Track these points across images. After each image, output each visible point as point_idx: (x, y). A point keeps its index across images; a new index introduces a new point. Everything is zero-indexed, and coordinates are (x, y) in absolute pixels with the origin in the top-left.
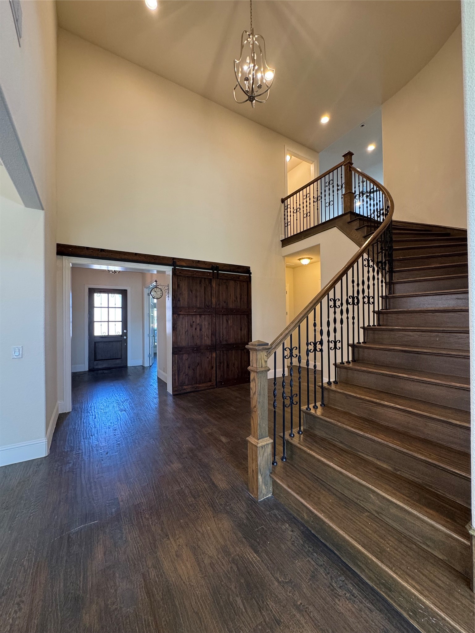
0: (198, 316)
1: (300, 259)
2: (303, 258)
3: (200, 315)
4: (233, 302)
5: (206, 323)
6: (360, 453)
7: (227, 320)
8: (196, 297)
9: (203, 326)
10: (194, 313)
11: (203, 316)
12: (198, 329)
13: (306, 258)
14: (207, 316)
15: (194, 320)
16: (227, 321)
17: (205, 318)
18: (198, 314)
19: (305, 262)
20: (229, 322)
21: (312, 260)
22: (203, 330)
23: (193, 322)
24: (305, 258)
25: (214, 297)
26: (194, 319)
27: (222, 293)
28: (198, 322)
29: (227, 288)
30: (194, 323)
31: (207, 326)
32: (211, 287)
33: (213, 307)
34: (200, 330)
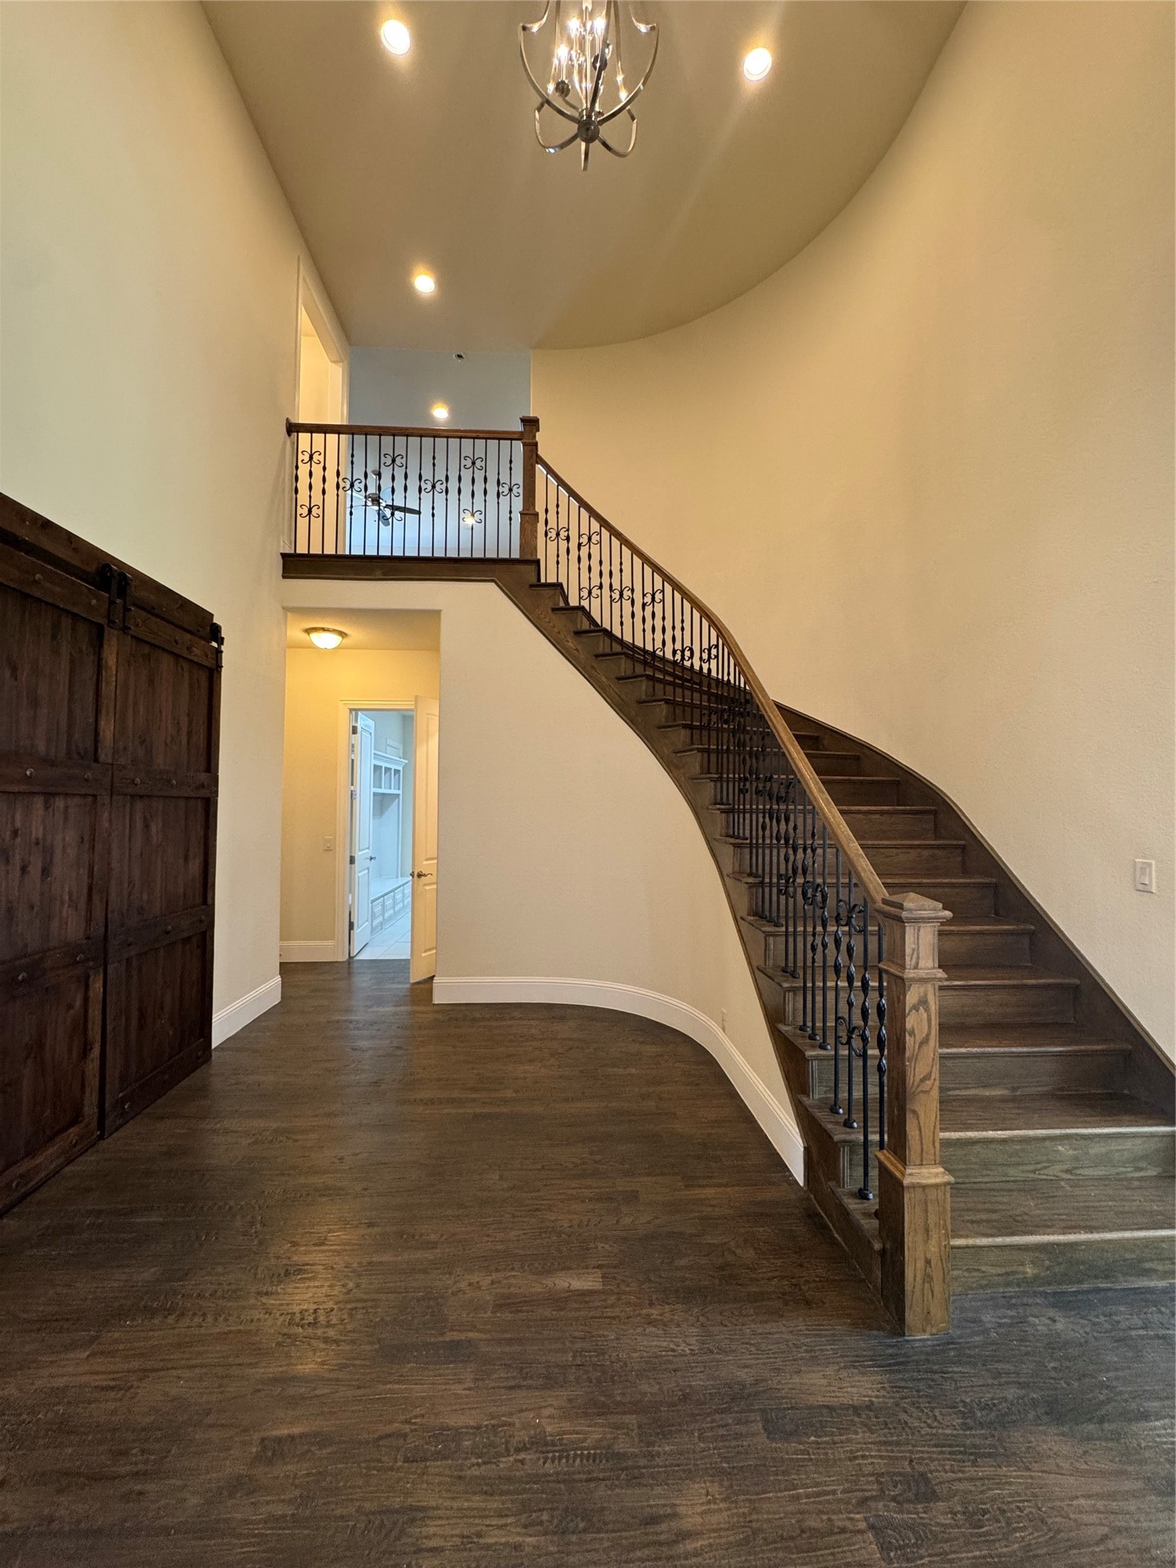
0: (39, 802)
1: (308, 631)
2: (324, 629)
3: (49, 796)
4: (166, 744)
5: (71, 836)
6: (950, 1093)
7: (145, 818)
8: (35, 703)
9: (58, 852)
10: (22, 788)
11: (60, 803)
12: (35, 870)
13: (334, 631)
14: (77, 800)
15: (18, 824)
16: (147, 827)
17: (66, 808)
18: (36, 789)
19: (326, 641)
20: (154, 829)
21: (346, 641)
22: (57, 870)
23: (15, 833)
24: (328, 630)
25: (108, 713)
26: (18, 817)
27: (135, 703)
28: (37, 831)
29: (151, 682)
30: (19, 840)
31: (72, 852)
32: (99, 667)
33: (102, 758)
34: (46, 872)
